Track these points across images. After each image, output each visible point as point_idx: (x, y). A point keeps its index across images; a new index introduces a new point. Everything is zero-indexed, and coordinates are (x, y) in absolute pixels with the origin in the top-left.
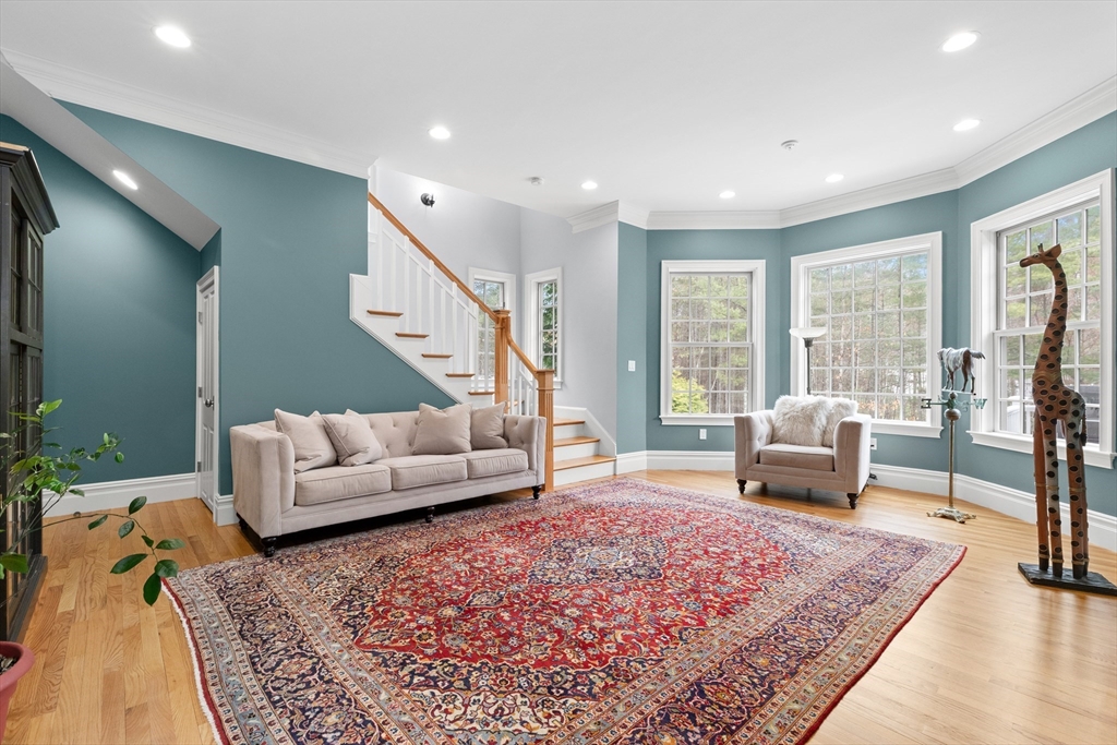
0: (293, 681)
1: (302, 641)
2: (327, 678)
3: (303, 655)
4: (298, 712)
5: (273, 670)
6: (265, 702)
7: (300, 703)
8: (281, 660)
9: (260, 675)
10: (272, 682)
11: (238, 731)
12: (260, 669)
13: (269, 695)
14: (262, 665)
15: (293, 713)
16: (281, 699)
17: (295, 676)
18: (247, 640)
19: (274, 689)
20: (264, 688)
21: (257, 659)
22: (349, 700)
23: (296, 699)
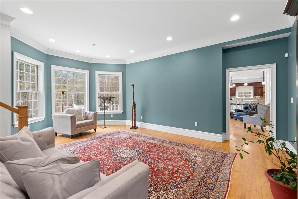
0: (211, 179)
1: (200, 185)
2: (206, 174)
3: (203, 181)
4: (216, 173)
5: (212, 183)
6: (219, 179)
7: (214, 174)
8: (208, 184)
9: (215, 184)
10: (214, 181)
11: (227, 178)
12: (214, 186)
13: (217, 179)
14: (213, 186)
15: (217, 174)
16: (216, 177)
17: (210, 179)
18: (209, 197)
19: (215, 180)
20: (217, 181)
21: (212, 189)
22: (208, 169)
23: (214, 175)
